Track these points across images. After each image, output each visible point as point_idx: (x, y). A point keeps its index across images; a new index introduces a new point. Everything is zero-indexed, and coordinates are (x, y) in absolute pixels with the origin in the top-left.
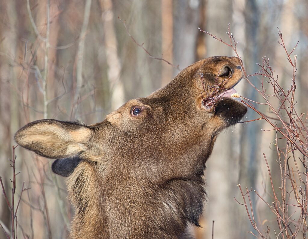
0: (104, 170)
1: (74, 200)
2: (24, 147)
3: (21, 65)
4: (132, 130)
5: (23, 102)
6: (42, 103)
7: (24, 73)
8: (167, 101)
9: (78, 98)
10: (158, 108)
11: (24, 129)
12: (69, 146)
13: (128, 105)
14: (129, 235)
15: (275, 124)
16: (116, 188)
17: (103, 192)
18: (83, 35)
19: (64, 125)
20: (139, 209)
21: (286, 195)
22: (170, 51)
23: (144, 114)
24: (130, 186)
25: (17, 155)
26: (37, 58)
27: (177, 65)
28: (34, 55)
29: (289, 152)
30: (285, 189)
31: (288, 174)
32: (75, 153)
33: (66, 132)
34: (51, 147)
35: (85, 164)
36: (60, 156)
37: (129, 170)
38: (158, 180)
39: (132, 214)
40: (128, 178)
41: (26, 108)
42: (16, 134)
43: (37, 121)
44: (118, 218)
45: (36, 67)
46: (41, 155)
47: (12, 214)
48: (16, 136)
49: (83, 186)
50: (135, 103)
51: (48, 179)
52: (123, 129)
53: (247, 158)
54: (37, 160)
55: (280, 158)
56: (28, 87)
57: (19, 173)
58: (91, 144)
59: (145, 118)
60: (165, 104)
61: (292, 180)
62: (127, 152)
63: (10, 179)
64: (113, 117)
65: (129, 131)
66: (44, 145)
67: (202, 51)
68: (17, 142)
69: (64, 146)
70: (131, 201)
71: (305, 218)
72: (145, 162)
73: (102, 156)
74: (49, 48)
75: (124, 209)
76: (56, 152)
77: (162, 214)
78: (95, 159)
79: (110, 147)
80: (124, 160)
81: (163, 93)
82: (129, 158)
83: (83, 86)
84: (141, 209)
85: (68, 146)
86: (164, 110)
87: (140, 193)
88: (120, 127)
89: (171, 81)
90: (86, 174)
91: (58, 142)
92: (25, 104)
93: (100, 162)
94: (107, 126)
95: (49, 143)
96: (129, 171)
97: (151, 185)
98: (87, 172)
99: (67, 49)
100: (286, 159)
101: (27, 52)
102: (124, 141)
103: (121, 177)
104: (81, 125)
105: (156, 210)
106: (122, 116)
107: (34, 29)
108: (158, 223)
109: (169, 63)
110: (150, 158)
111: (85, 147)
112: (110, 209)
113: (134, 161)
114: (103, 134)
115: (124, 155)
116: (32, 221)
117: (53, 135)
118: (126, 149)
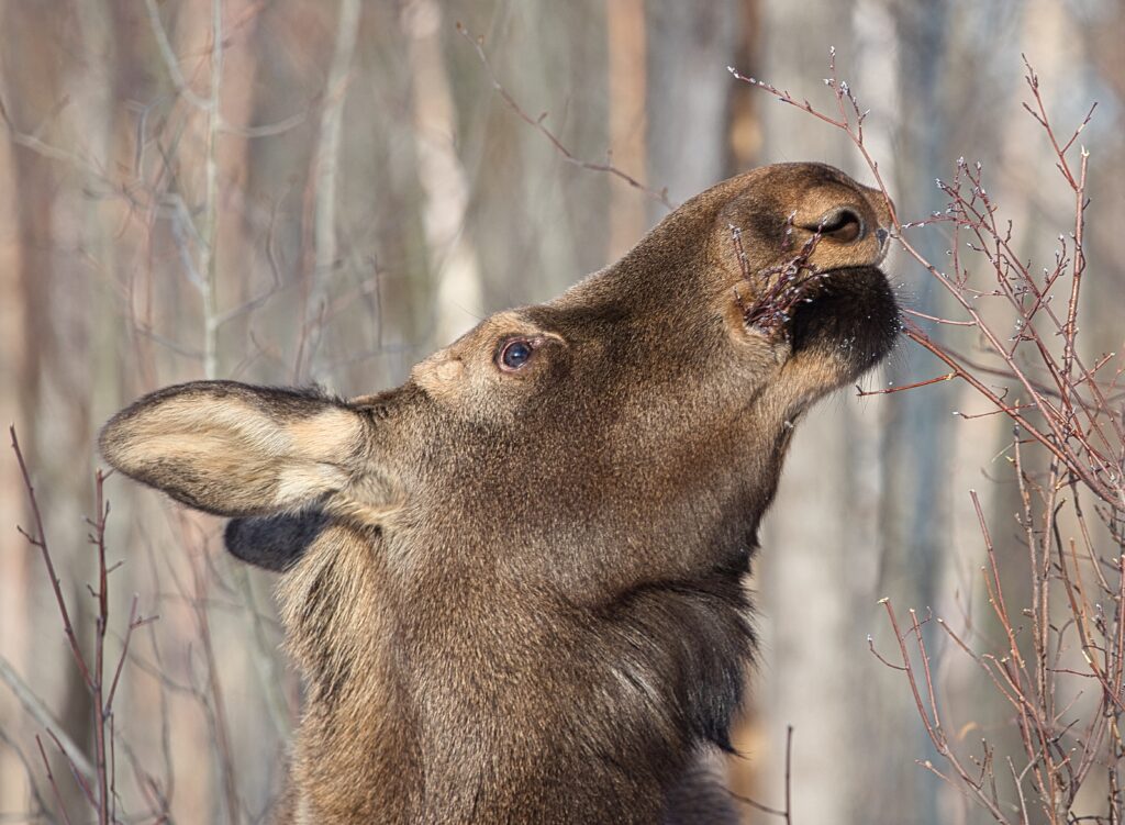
0: (405, 554)
1: (304, 655)
2: (132, 477)
3: (125, 191)
4: (500, 421)
5: (132, 319)
6: (198, 322)
7: (135, 220)
8: (622, 317)
9: (322, 306)
10: (589, 341)
11: (130, 415)
12: (282, 476)
13: (487, 333)
14: (492, 779)
15: (999, 394)
16: (443, 619)
17: (401, 630)
18: (337, 86)
19: (267, 400)
20: (526, 692)
21: (1049, 638)
22: (636, 143)
23: (541, 364)
24: (494, 612)
25: (111, 504)
26: (178, 166)
27: (662, 189)
28: (170, 159)
29: (1062, 486)
30: (1045, 614)
31: (1056, 565)
32: (307, 498)
33: (275, 424)
34: (223, 479)
35: (342, 534)
36: (254, 508)
37: (492, 557)
38: (589, 593)
39: (501, 708)
40: (485, 586)
41: (142, 339)
42: (105, 431)
43: (177, 387)
44: (453, 722)
45: (176, 199)
46: (189, 505)
47: (98, 707)
48: (105, 440)
49: (335, 608)
50: (510, 326)
51: (221, 585)
52: (468, 415)
53: (906, 509)
54: (183, 519)
55: (1028, 508)
56: (150, 265)
57: (120, 564)
58: (362, 464)
59: (544, 376)
60: (613, 329)
61: (1069, 582)
62: (483, 495)
63: (89, 587)
64: (436, 374)
65: (489, 422)
66: (198, 468)
67: (747, 138)
68: (107, 458)
69: (267, 473)
70: (498, 665)
71: (1117, 715)
72: (546, 532)
73: (399, 509)
74: (222, 132)
75: (474, 691)
76: (241, 494)
77: (607, 708)
78: (372, 516)
79: (425, 479)
80: (472, 522)
81: (607, 289)
82: (489, 518)
83: (338, 264)
84: (533, 692)
85: (283, 474)
86: (609, 349)
87: (529, 638)
88: (461, 410)
89: (637, 244)
90: (346, 567)
91: (248, 458)
92: (140, 327)
93: (391, 528)
94: (415, 402)
95: (218, 464)
96: (490, 559)
97: (566, 607)
98: (348, 559)
99: (282, 135)
100: (1050, 512)
101: (144, 147)
102: (473, 457)
103: (461, 581)
104: (327, 402)
105: (587, 696)
106: (465, 371)
107: (166, 69)
108: (593, 740)
109: (633, 183)
110: (561, 515)
111: (341, 476)
112: (426, 690)
113: (507, 529)
114: (403, 432)
115: (472, 506)
116: (165, 729)
117: (231, 433)
118: (480, 484)
